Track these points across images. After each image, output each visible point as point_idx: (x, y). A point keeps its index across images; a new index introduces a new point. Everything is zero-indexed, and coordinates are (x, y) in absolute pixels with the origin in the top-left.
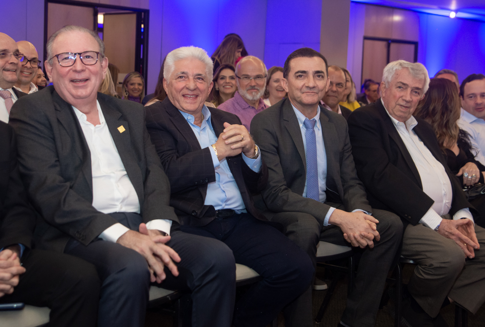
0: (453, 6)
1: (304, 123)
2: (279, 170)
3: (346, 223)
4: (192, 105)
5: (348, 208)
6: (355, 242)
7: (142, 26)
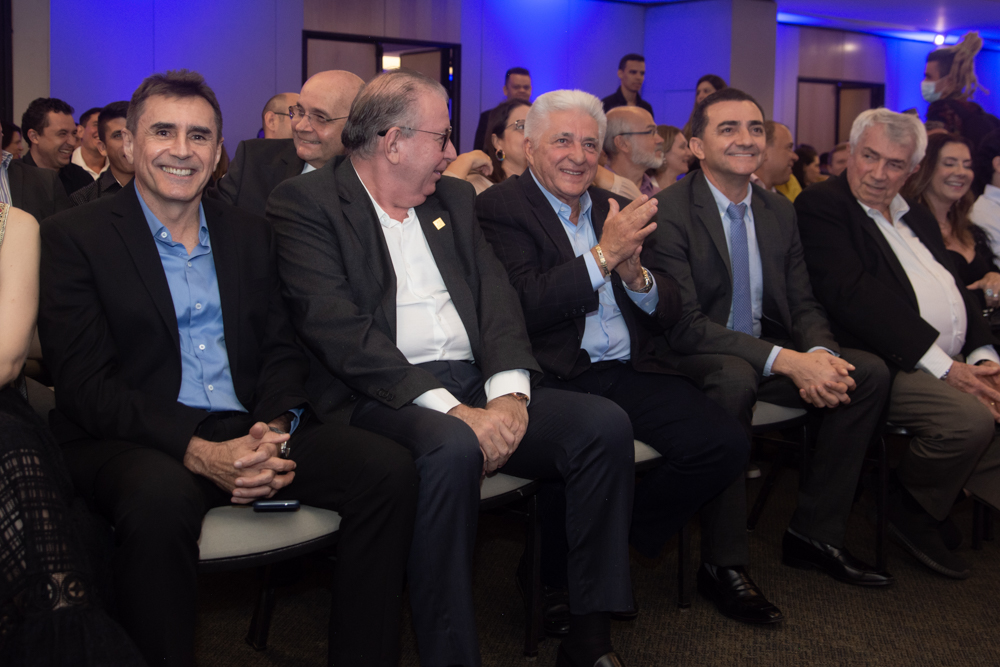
0: (940, 26)
1: (728, 211)
2: (690, 285)
3: (800, 372)
4: (575, 186)
5: (801, 346)
6: (818, 400)
7: (451, 70)
